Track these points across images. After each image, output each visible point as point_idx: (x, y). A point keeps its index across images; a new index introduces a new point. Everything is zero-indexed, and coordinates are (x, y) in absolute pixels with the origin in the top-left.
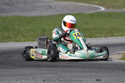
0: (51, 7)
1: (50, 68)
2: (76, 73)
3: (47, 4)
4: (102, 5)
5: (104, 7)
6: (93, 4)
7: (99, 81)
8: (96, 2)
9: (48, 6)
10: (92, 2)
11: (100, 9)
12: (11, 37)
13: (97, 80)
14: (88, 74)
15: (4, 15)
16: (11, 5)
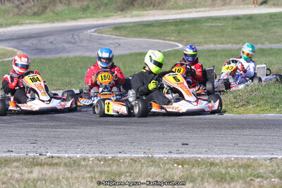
0: (120, 45)
1: (121, 127)
2: (155, 134)
3: (116, 41)
4: (179, 42)
5: (182, 44)
6: (169, 40)
7: (186, 146)
8: (172, 39)
9: (116, 43)
10: (168, 38)
11: (178, 46)
12: (73, 82)
13: (183, 144)
14: (170, 134)
15: (64, 55)
16: (74, 43)
